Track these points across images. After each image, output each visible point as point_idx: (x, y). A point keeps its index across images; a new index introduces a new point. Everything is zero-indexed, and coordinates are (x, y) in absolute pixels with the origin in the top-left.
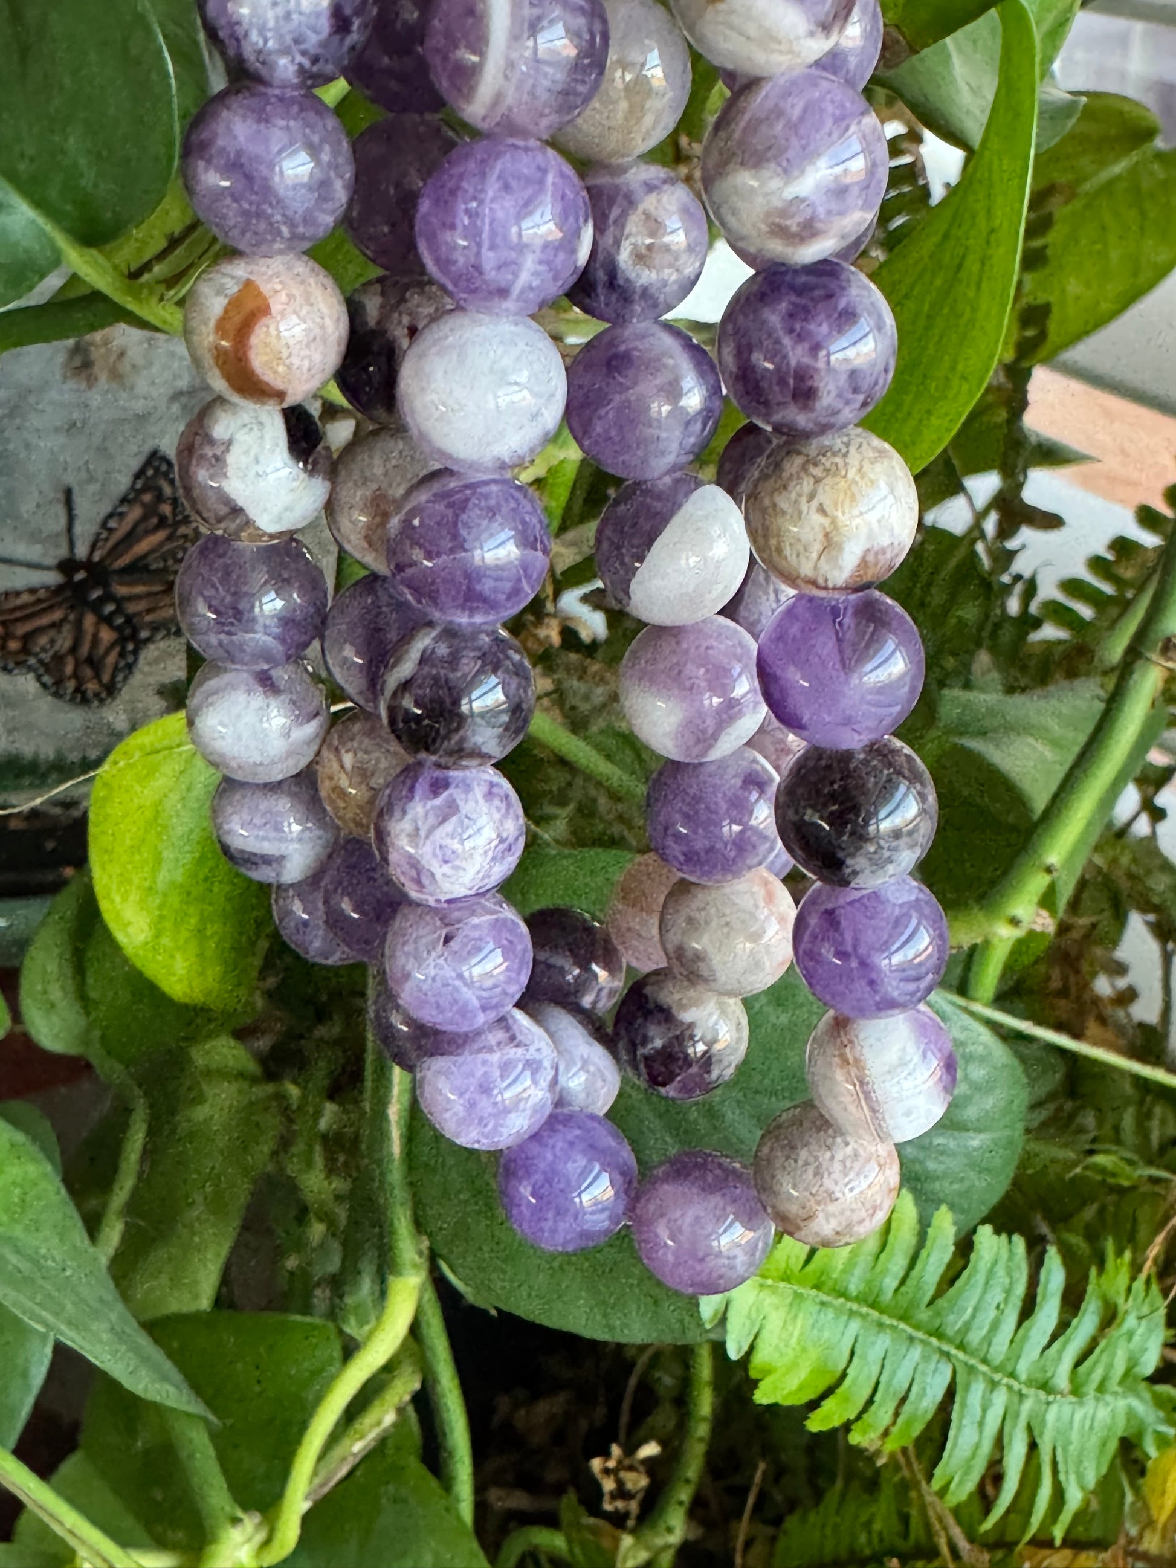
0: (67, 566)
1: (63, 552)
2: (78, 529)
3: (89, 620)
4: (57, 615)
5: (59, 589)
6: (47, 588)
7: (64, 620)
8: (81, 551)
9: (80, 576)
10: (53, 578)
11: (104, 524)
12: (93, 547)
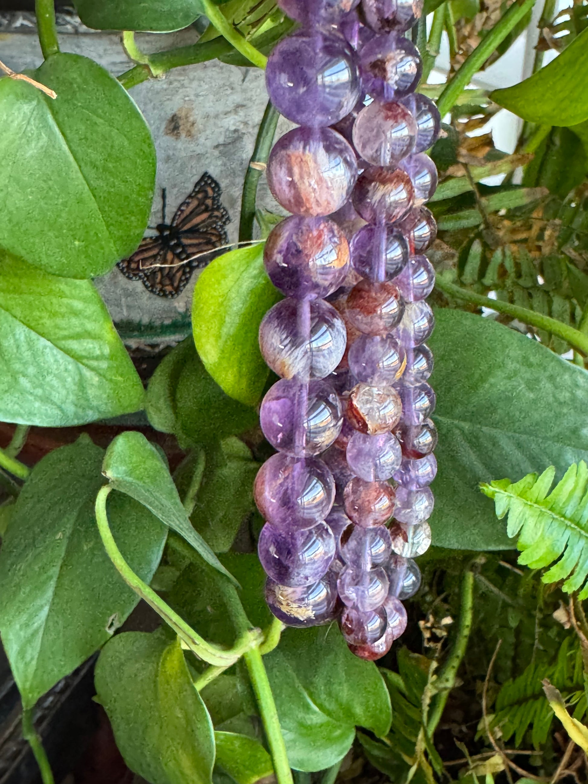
0: (161, 228)
1: (160, 221)
2: (167, 209)
3: (170, 256)
4: (154, 252)
5: (157, 239)
6: (151, 238)
7: (158, 254)
8: (168, 221)
9: (167, 233)
10: (154, 233)
11: (179, 209)
12: (174, 219)
